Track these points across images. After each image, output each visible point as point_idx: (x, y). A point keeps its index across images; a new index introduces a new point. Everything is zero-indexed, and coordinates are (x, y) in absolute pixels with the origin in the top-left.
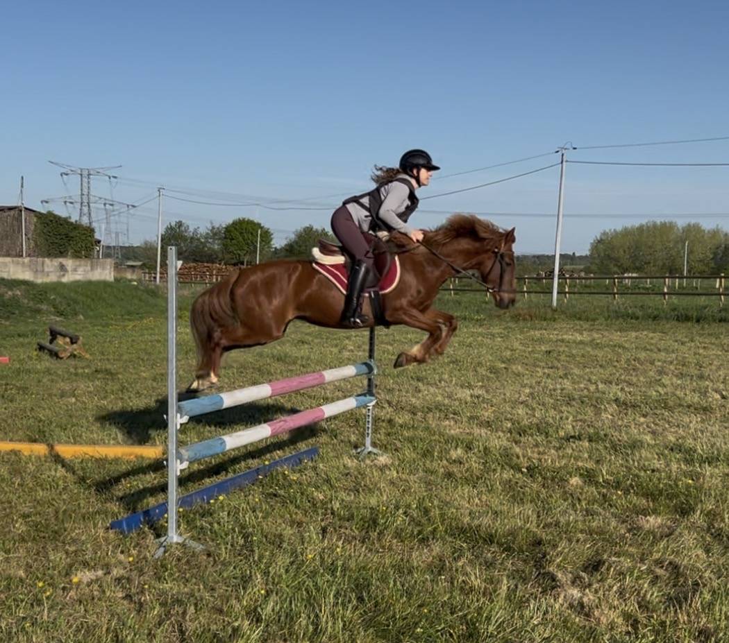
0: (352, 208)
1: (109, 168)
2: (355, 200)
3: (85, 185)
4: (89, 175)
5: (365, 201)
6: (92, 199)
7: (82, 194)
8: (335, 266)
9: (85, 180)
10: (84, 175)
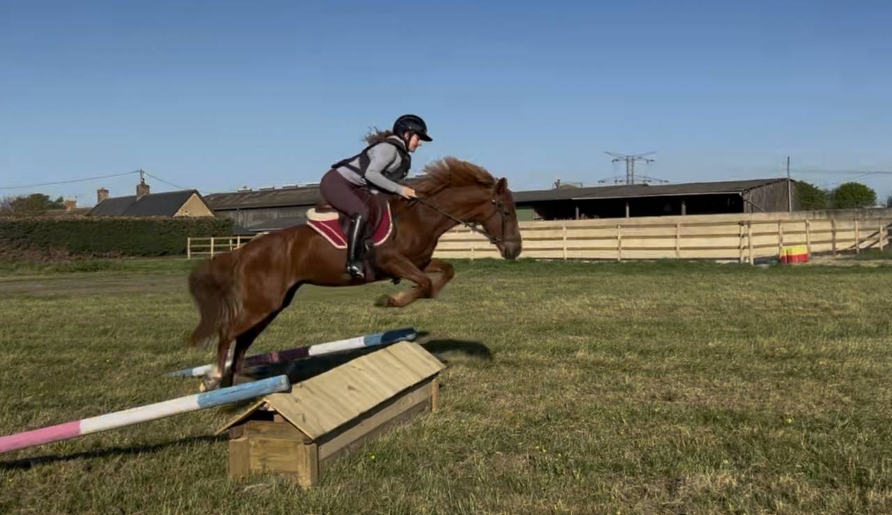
0: (343, 171)
1: (646, 154)
2: (345, 163)
3: (630, 168)
4: (633, 160)
5: (356, 163)
6: (635, 178)
7: (628, 175)
8: (328, 223)
9: (630, 164)
10: (630, 160)
